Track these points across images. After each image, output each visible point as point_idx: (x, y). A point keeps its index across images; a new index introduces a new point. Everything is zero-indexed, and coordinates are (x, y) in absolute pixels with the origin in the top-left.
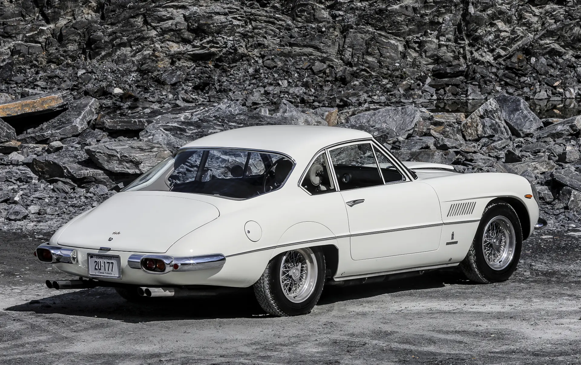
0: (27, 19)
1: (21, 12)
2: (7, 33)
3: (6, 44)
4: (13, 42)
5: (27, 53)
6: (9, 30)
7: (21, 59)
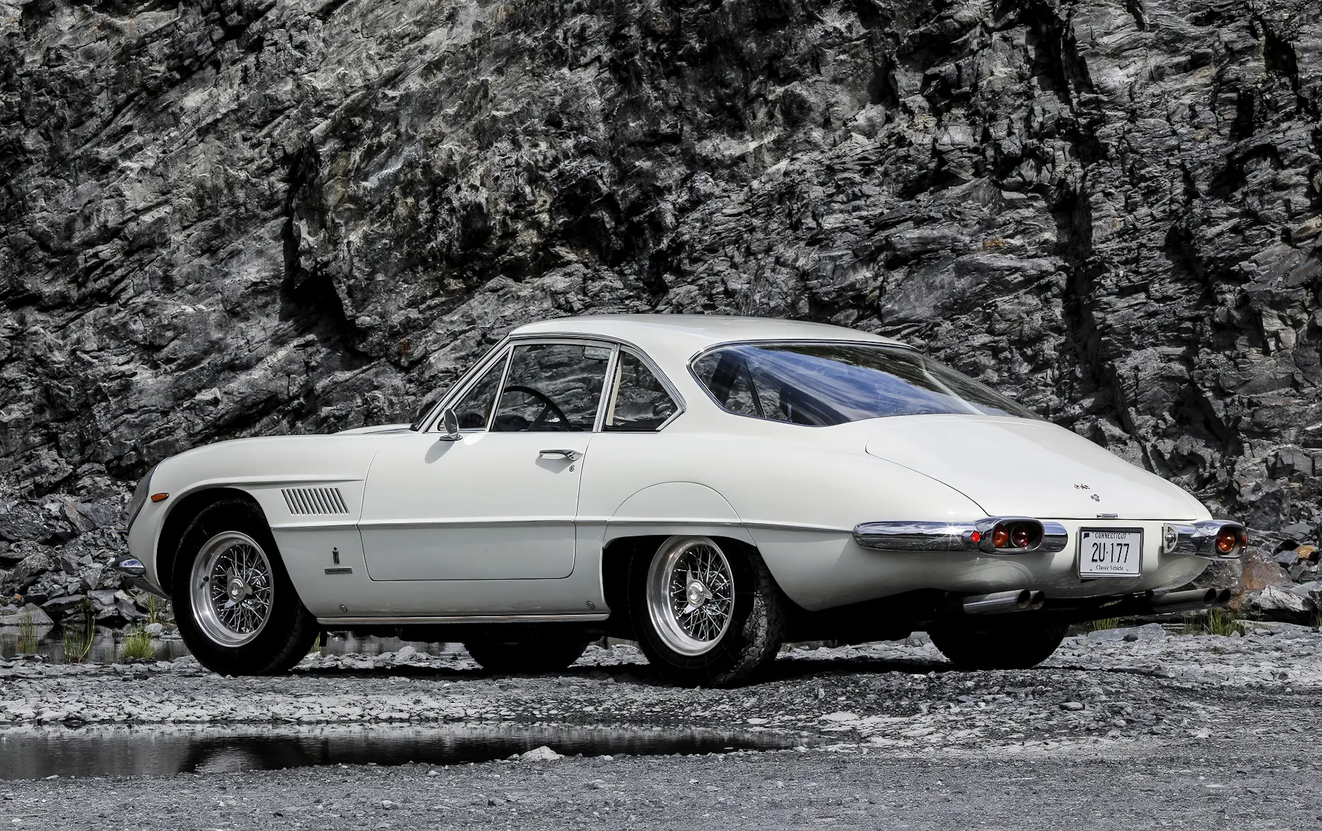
0: (1305, 391)
1: (1292, 375)
2: (1259, 425)
3: (1257, 451)
4: (1275, 448)
5: (1309, 472)
6: (1264, 419)
7: (1296, 485)
